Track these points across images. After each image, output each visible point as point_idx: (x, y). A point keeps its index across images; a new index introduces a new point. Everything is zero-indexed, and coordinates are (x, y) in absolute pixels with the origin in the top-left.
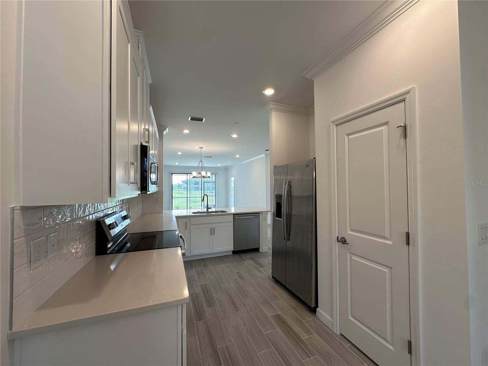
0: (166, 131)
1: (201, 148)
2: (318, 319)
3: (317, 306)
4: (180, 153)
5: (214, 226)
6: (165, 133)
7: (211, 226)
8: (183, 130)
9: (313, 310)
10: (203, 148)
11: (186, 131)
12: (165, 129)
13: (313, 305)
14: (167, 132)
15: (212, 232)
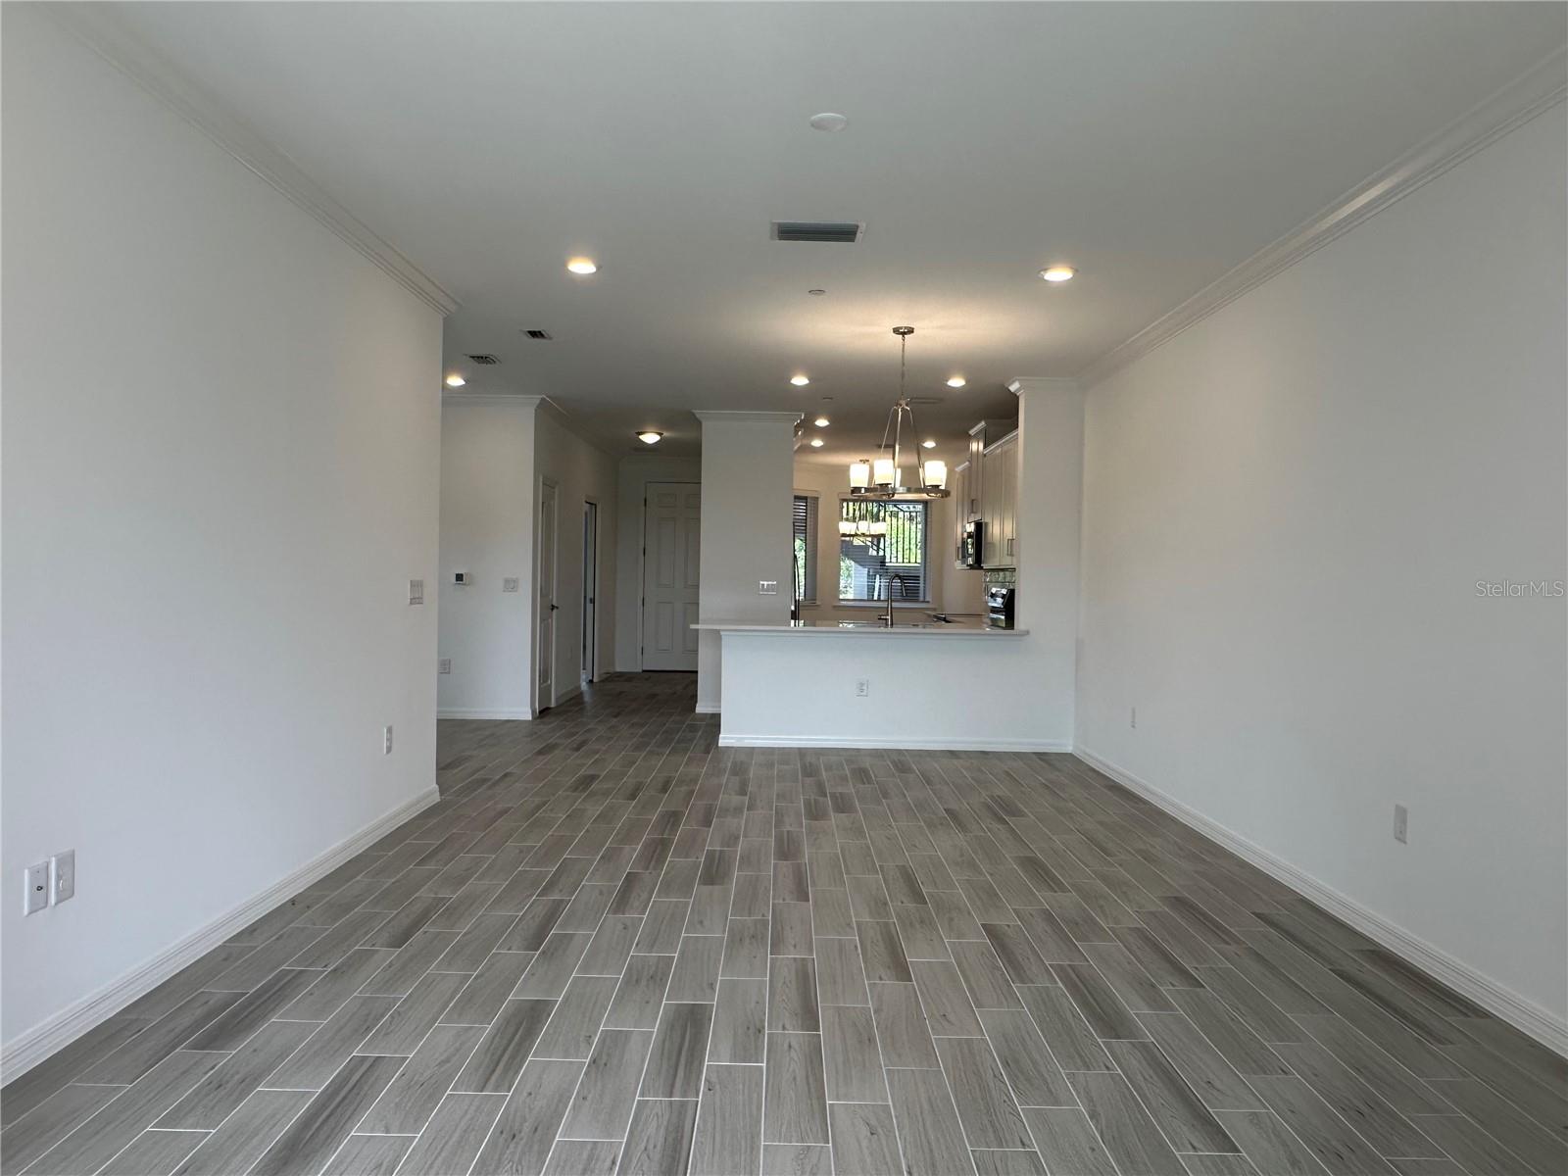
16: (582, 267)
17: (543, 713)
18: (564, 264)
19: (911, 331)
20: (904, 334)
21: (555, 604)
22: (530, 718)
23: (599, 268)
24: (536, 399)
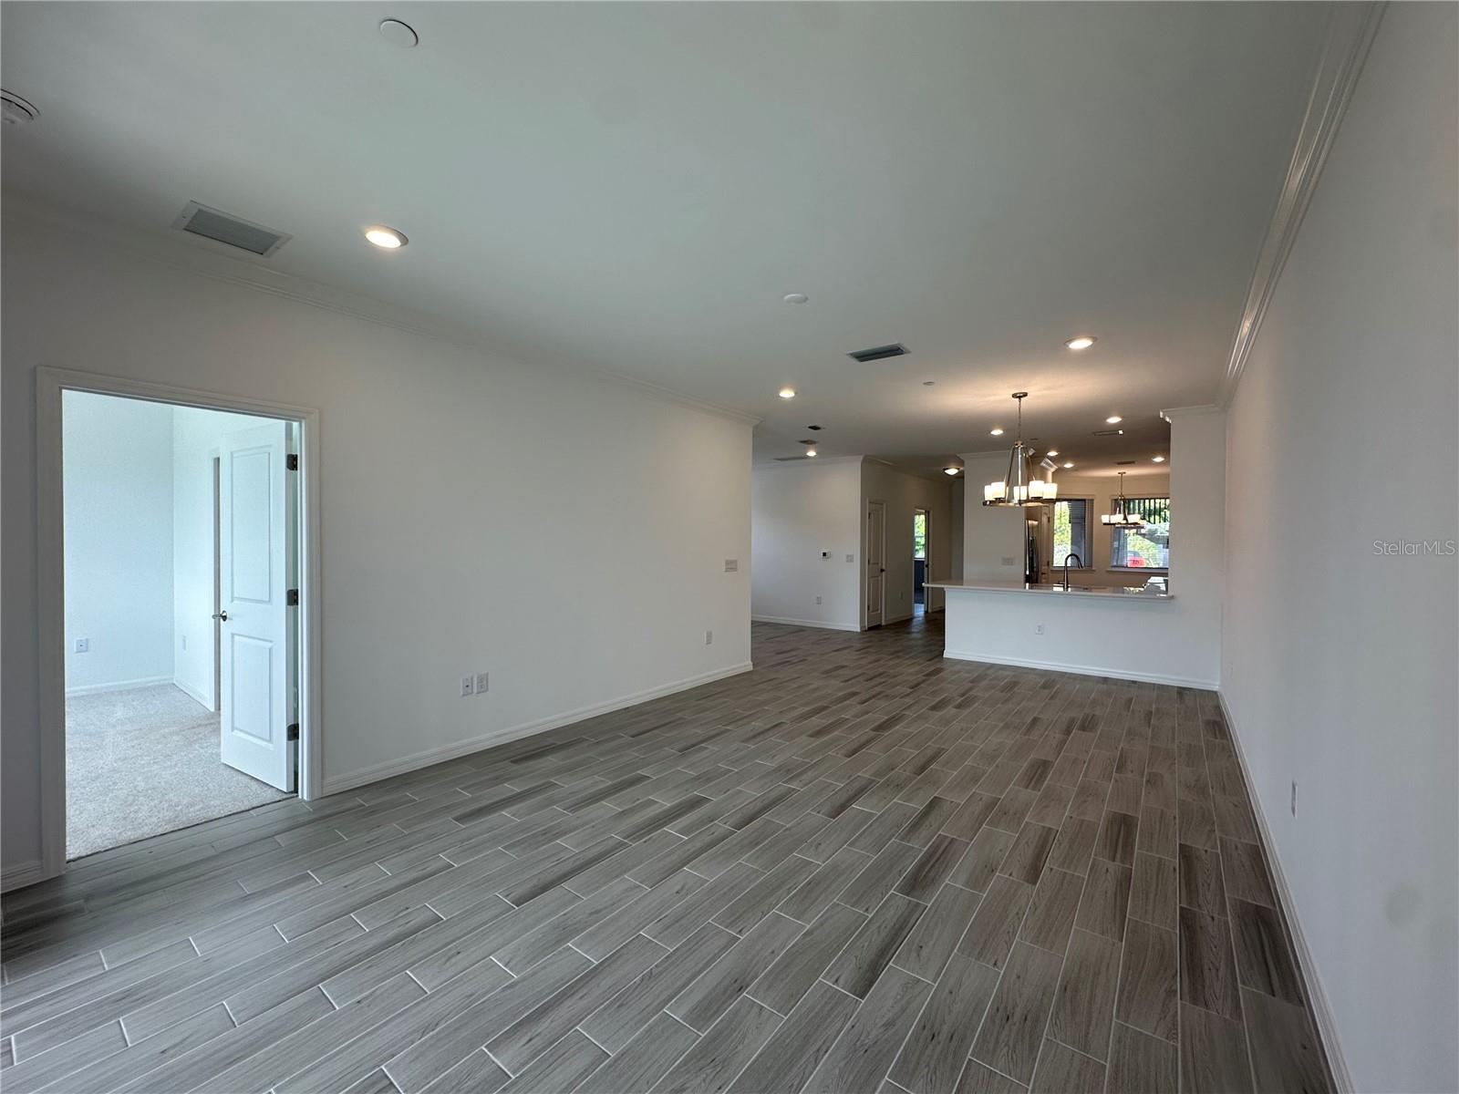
16: (787, 394)
17: (873, 629)
18: (778, 393)
19: (1025, 395)
20: (1020, 397)
21: (884, 567)
22: (859, 631)
23: (796, 393)
24: (861, 458)
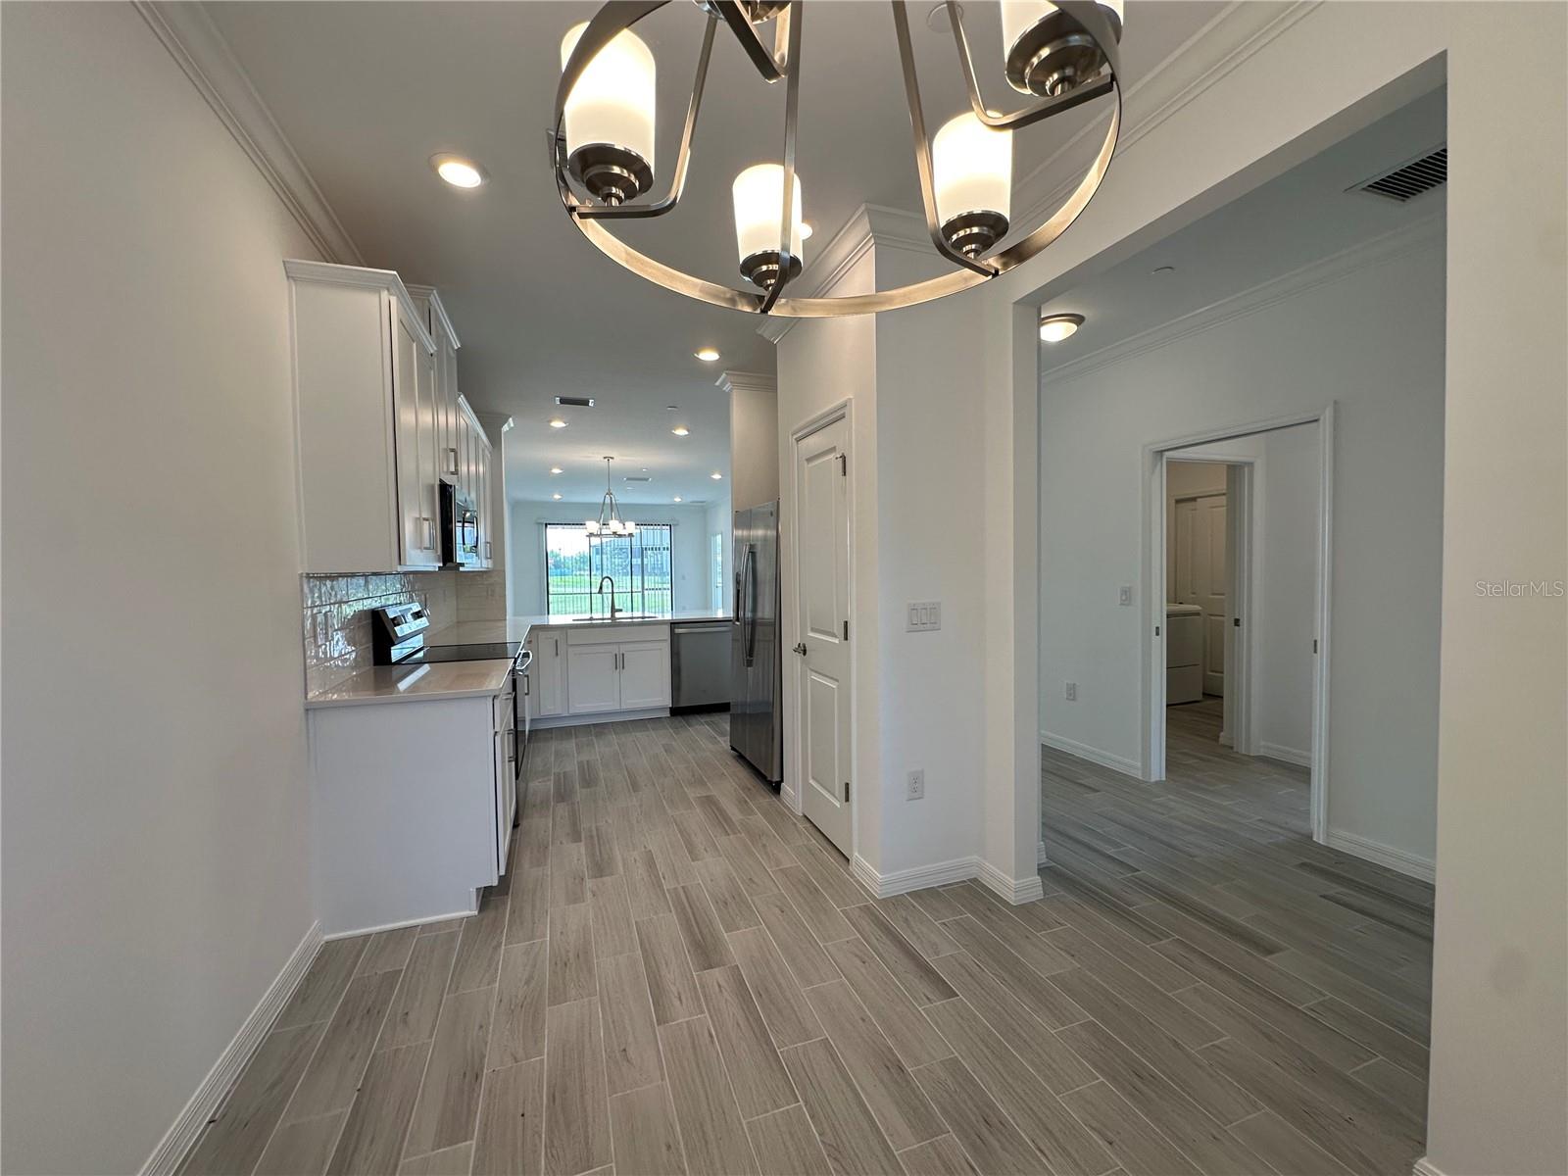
0: (509, 425)
1: (609, 458)
2: (783, 804)
3: (782, 781)
4: (556, 471)
5: (623, 648)
6: (505, 428)
7: (615, 649)
8: (550, 421)
9: (776, 788)
10: (612, 458)
11: (558, 424)
12: (506, 421)
13: (776, 778)
14: (512, 425)
15: (619, 662)
